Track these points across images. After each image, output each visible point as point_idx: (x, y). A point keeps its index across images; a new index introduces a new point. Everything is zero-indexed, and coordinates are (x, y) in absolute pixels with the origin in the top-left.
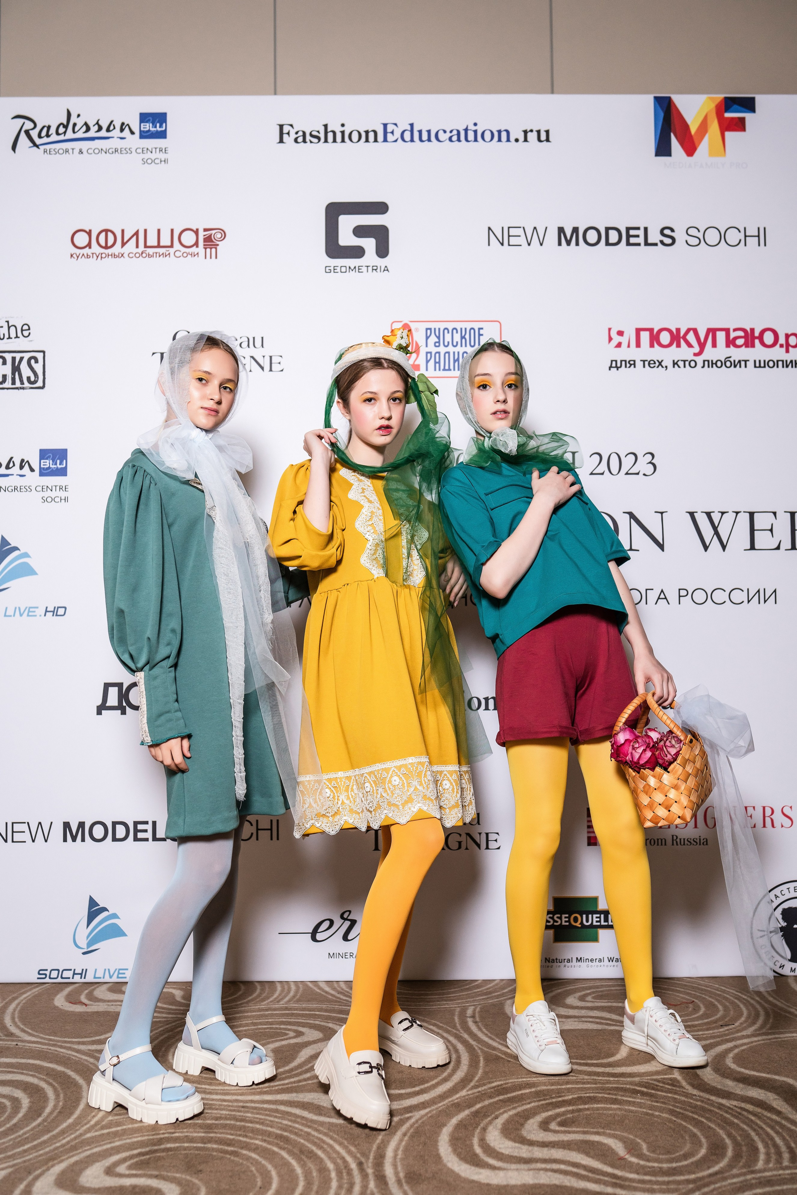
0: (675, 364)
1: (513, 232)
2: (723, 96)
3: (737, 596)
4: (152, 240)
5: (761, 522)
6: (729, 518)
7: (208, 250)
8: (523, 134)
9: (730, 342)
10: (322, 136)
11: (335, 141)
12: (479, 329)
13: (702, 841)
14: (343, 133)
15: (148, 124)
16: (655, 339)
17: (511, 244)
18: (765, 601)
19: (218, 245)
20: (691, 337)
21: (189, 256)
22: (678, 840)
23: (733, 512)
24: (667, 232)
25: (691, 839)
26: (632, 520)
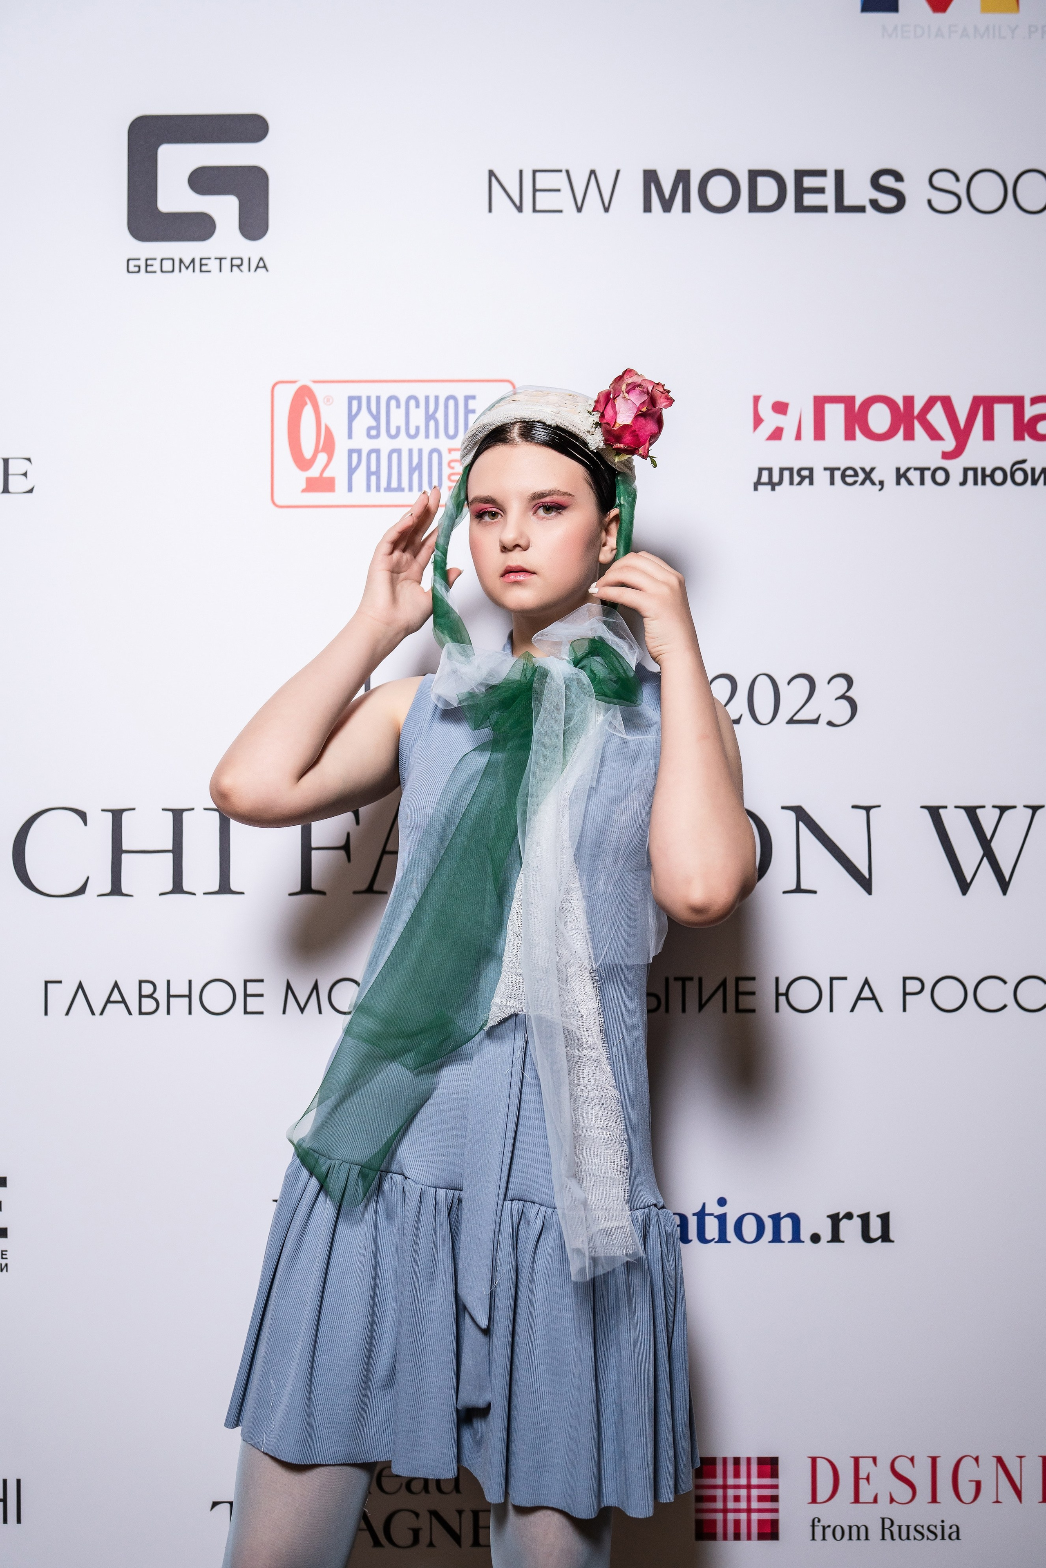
0: (901, 476)
1: (543, 181)
3: (1033, 994)
6: (1017, 820)
9: (1024, 429)
12: (467, 398)
13: (947, 1531)
16: (856, 420)
17: (538, 208)
20: (937, 417)
22: (895, 1529)
23: (1025, 806)
24: (887, 181)
25: (922, 1527)
26: (801, 824)
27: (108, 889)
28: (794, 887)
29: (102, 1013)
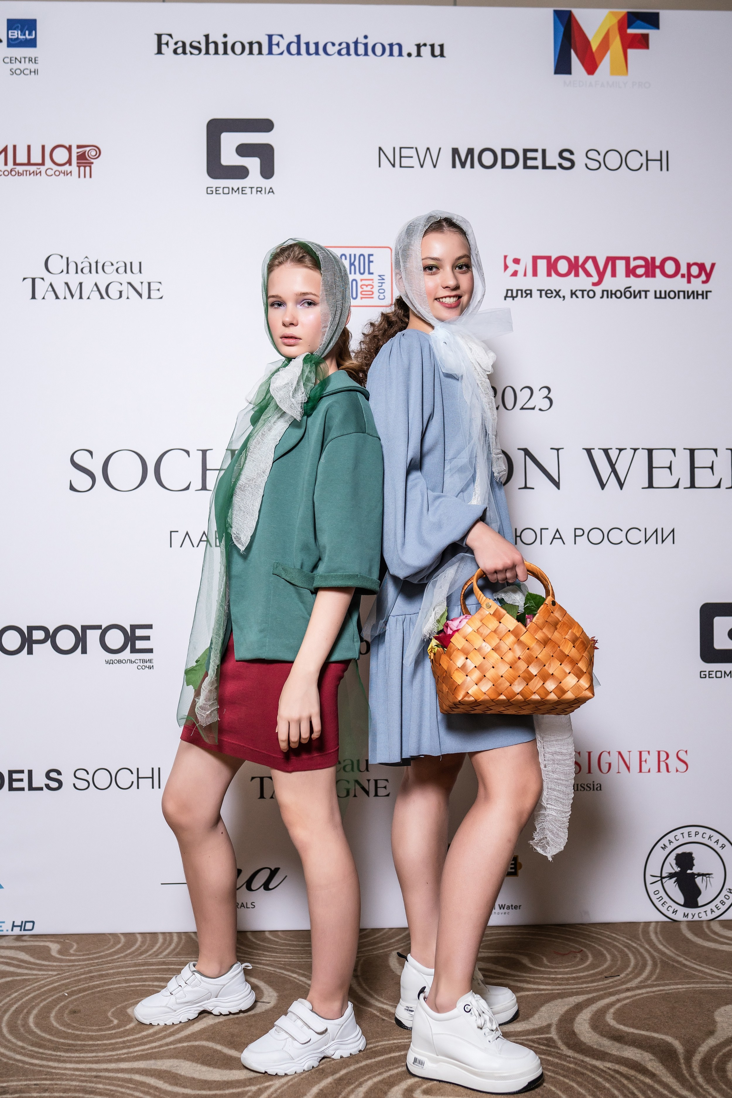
0: (573, 294)
1: (405, 152)
2: (625, 11)
3: (635, 536)
4: (22, 158)
5: (660, 459)
6: (627, 455)
7: (82, 169)
8: (416, 48)
9: (630, 272)
10: (203, 47)
11: (216, 53)
12: (369, 255)
13: (596, 787)
14: (225, 44)
15: (16, 32)
16: (552, 267)
17: (402, 165)
18: (663, 541)
19: (92, 163)
20: (590, 266)
21: (62, 175)
23: (631, 449)
24: (566, 154)
25: (584, 784)
26: (527, 457)
27: (200, 487)
28: (523, 486)
29: (197, 546)
